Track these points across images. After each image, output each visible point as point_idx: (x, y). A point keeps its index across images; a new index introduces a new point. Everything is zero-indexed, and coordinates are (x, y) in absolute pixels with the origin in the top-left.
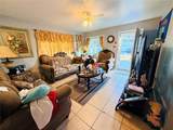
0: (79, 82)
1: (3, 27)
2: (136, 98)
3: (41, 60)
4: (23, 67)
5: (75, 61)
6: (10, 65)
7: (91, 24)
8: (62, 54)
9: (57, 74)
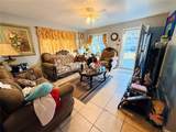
0: (81, 80)
3: (43, 58)
4: (25, 65)
6: (13, 63)
8: (64, 52)
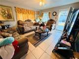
1: (1, 6)
2: (65, 48)
5: (36, 24)
7: (44, 4)
8: (29, 21)
9: (26, 30)
